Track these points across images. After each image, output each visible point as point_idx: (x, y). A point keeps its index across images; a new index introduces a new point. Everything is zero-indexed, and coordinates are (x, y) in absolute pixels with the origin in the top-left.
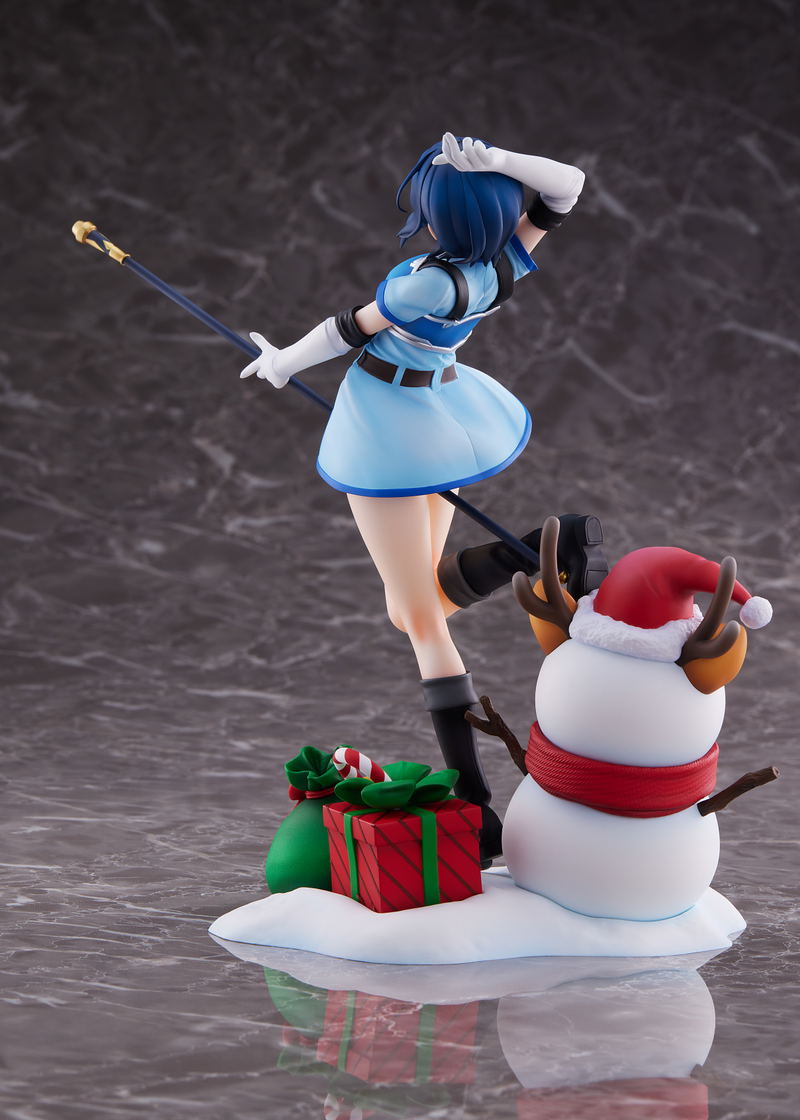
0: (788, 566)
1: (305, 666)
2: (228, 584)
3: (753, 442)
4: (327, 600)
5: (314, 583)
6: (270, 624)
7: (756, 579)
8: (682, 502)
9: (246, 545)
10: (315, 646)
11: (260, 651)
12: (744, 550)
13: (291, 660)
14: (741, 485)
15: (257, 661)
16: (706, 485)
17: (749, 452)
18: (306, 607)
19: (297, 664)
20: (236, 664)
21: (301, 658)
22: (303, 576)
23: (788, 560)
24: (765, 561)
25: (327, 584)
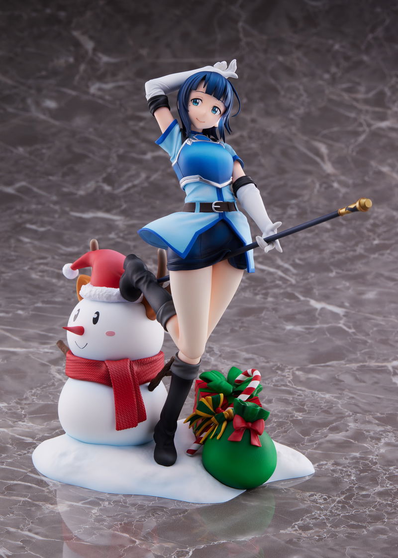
0: (389, 112)
1: (132, 191)
2: (91, 130)
3: (373, 30)
4: (145, 140)
5: (137, 128)
6: (114, 159)
7: (372, 122)
8: (334, 69)
9: (100, 101)
10: (137, 175)
11: (108, 180)
12: (366, 102)
13: (125, 187)
14: (365, 58)
15: (107, 188)
16: (347, 58)
17: (370, 36)
18: (132, 146)
19: (128, 189)
20: (95, 191)
21: (130, 184)
22: (131, 123)
23: (389, 108)
24: (377, 109)
25: (143, 128)
